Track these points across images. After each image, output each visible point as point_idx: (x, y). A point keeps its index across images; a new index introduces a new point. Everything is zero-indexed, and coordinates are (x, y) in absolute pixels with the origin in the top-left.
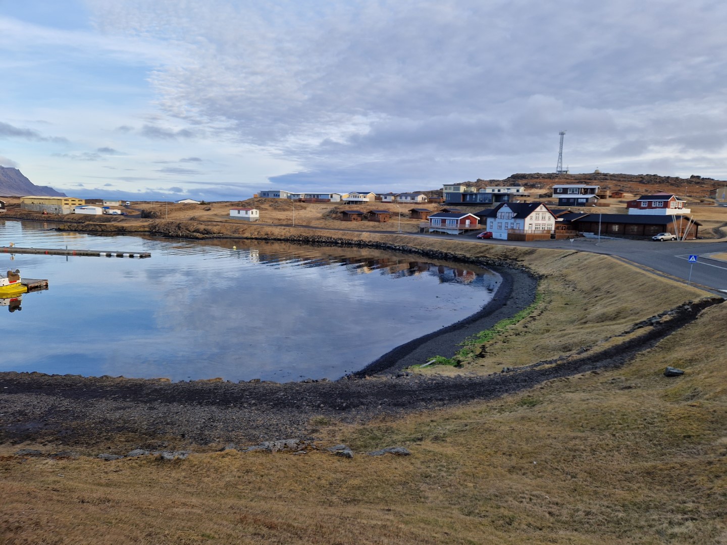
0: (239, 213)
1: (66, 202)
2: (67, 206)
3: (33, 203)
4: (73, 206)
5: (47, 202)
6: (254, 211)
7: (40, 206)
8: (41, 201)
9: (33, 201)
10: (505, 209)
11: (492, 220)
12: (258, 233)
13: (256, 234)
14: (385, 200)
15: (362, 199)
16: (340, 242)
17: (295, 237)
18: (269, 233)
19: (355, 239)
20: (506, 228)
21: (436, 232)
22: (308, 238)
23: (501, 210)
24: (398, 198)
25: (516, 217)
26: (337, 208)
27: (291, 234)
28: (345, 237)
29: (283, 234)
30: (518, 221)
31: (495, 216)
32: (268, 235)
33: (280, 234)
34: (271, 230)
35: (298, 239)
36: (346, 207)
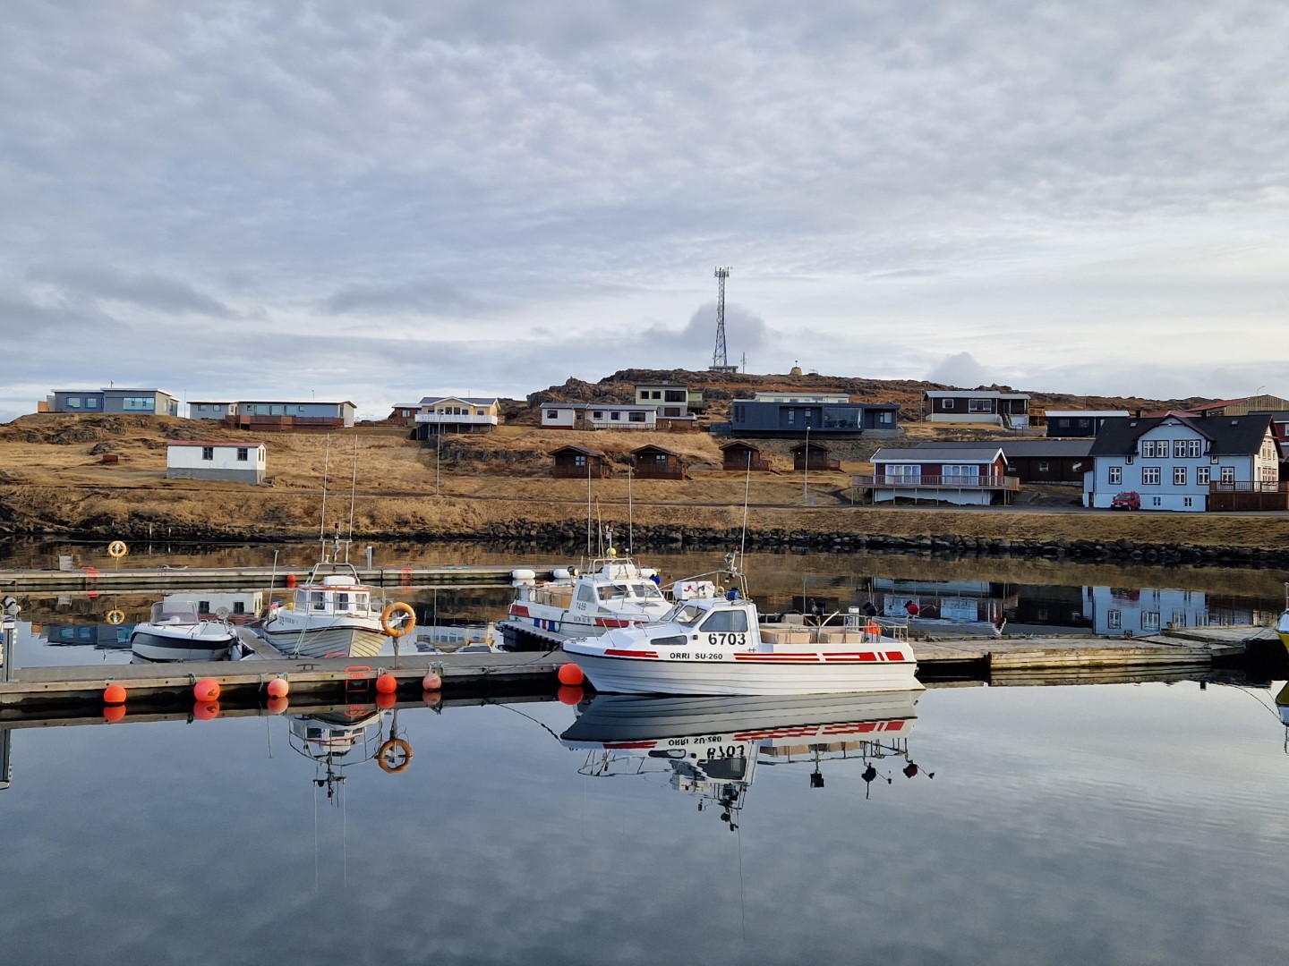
0: (208, 454)
6: (262, 447)
10: (1168, 434)
11: (1119, 462)
12: (373, 519)
13: (367, 521)
14: (552, 422)
15: (472, 418)
16: (680, 536)
17: (508, 527)
18: (411, 519)
19: (718, 525)
20: (1179, 478)
21: (900, 501)
22: (554, 528)
23: (1156, 434)
24: (590, 417)
25: (1213, 452)
26: (457, 442)
27: (485, 518)
28: (681, 522)
29: (459, 520)
30: (1225, 461)
31: (1130, 452)
32: (406, 523)
33: (449, 519)
34: (406, 507)
35: (523, 532)
36: (486, 441)
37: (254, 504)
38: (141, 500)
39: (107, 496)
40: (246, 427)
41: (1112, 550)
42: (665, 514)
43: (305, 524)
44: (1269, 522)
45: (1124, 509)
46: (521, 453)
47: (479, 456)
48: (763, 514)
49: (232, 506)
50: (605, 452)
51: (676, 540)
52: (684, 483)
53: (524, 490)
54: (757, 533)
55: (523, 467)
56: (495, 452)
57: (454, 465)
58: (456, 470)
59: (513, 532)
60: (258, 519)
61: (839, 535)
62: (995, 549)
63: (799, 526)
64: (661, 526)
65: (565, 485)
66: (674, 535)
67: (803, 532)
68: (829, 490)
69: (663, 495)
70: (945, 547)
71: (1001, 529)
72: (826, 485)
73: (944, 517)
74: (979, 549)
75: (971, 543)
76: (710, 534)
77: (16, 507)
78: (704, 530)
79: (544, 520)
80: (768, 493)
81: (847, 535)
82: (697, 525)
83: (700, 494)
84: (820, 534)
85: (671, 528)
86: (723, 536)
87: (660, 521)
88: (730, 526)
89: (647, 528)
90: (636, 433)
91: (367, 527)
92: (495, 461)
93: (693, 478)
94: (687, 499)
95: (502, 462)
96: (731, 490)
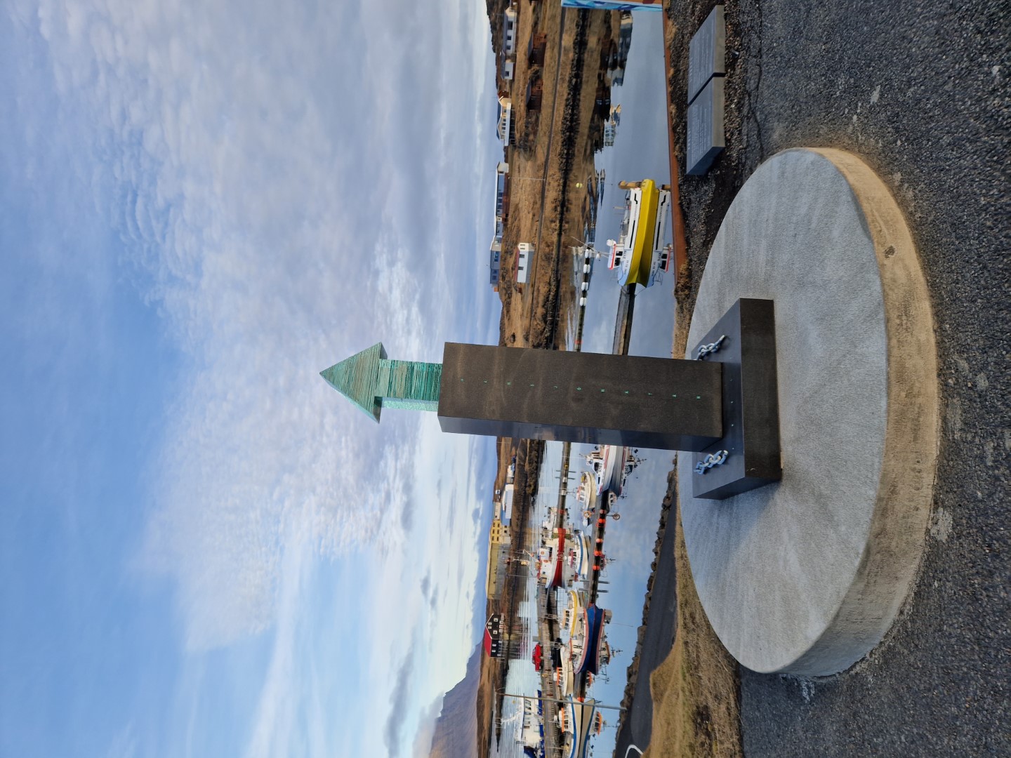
1: (496, 539)
2: (501, 539)
3: (495, 583)
4: (500, 533)
5: (494, 564)
6: (519, 247)
7: (499, 574)
8: (493, 571)
9: (492, 582)
12: (552, 221)
13: (553, 224)
14: (511, 74)
15: (508, 116)
16: (574, 79)
17: (562, 162)
18: (554, 205)
19: (571, 55)
22: (564, 140)
24: (510, 52)
26: (520, 139)
27: (557, 170)
28: (567, 74)
29: (556, 184)
32: (556, 207)
33: (556, 188)
34: (549, 206)
35: (565, 156)
36: (520, 124)
37: (543, 263)
38: (538, 303)
39: (536, 313)
40: (507, 215)
42: (563, 80)
43: (552, 250)
47: (527, 135)
48: (568, 27)
49: (543, 272)
51: (576, 82)
52: (548, 45)
53: (545, 133)
54: (577, 36)
55: (534, 118)
56: (526, 126)
57: (530, 148)
58: (533, 148)
59: (564, 161)
60: (549, 265)
64: (569, 86)
65: (545, 110)
66: (573, 82)
69: (553, 63)
76: (575, 62)
77: (537, 341)
78: (573, 64)
79: (560, 144)
82: (570, 66)
83: (554, 41)
85: (570, 81)
86: (576, 55)
87: (566, 85)
88: (572, 50)
89: (569, 94)
90: (520, 34)
91: (556, 225)
92: (530, 129)
93: (545, 32)
94: (556, 50)
95: (530, 126)
96: (553, 17)
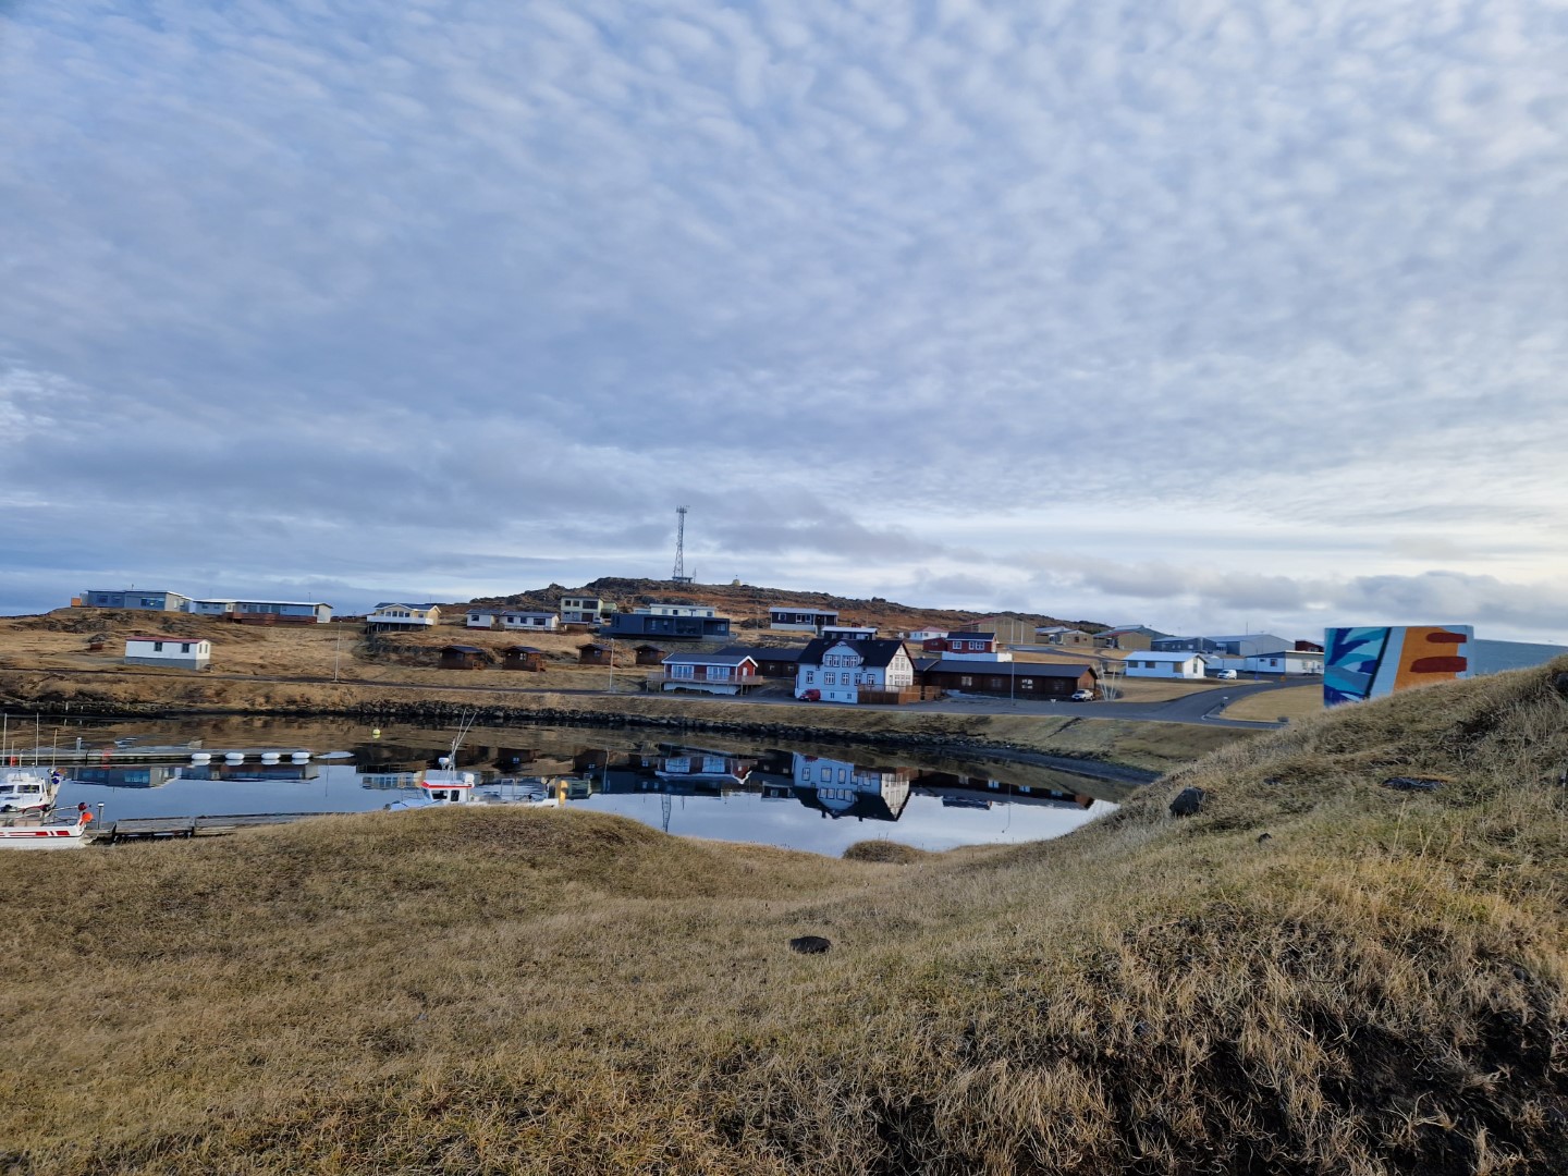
0: (158, 649)
6: (200, 643)
10: (840, 651)
11: (812, 668)
12: (267, 698)
14: (475, 624)
15: (413, 619)
16: (501, 714)
19: (534, 707)
20: (845, 682)
21: (679, 691)
22: (410, 707)
23: (832, 651)
24: (505, 621)
25: (864, 665)
26: (385, 639)
27: (361, 699)
28: (507, 704)
29: (338, 700)
30: (870, 670)
31: (818, 662)
32: (295, 702)
33: (331, 699)
36: (409, 638)
40: (238, 621)
41: (769, 730)
42: (498, 698)
44: (865, 713)
45: (806, 700)
46: (428, 648)
47: (396, 650)
50: (494, 649)
51: (498, 717)
53: (410, 677)
54: (560, 712)
55: (426, 659)
56: (409, 647)
57: (374, 656)
58: (376, 660)
60: (178, 698)
61: (614, 716)
62: (703, 728)
63: (590, 708)
64: (491, 707)
65: (444, 675)
66: (498, 713)
67: (592, 712)
68: (640, 680)
69: (515, 683)
70: (674, 726)
71: (714, 714)
72: (639, 677)
73: (685, 704)
74: (693, 728)
75: (690, 723)
76: (525, 713)
78: (522, 710)
79: (404, 701)
80: (595, 681)
81: (618, 715)
82: (518, 706)
83: (544, 682)
84: (602, 714)
85: (498, 708)
86: (534, 714)
87: (493, 702)
88: (541, 708)
89: (480, 708)
90: (532, 635)
92: (407, 654)
93: (548, 670)
94: (530, 686)
95: (412, 654)
96: (569, 679)
